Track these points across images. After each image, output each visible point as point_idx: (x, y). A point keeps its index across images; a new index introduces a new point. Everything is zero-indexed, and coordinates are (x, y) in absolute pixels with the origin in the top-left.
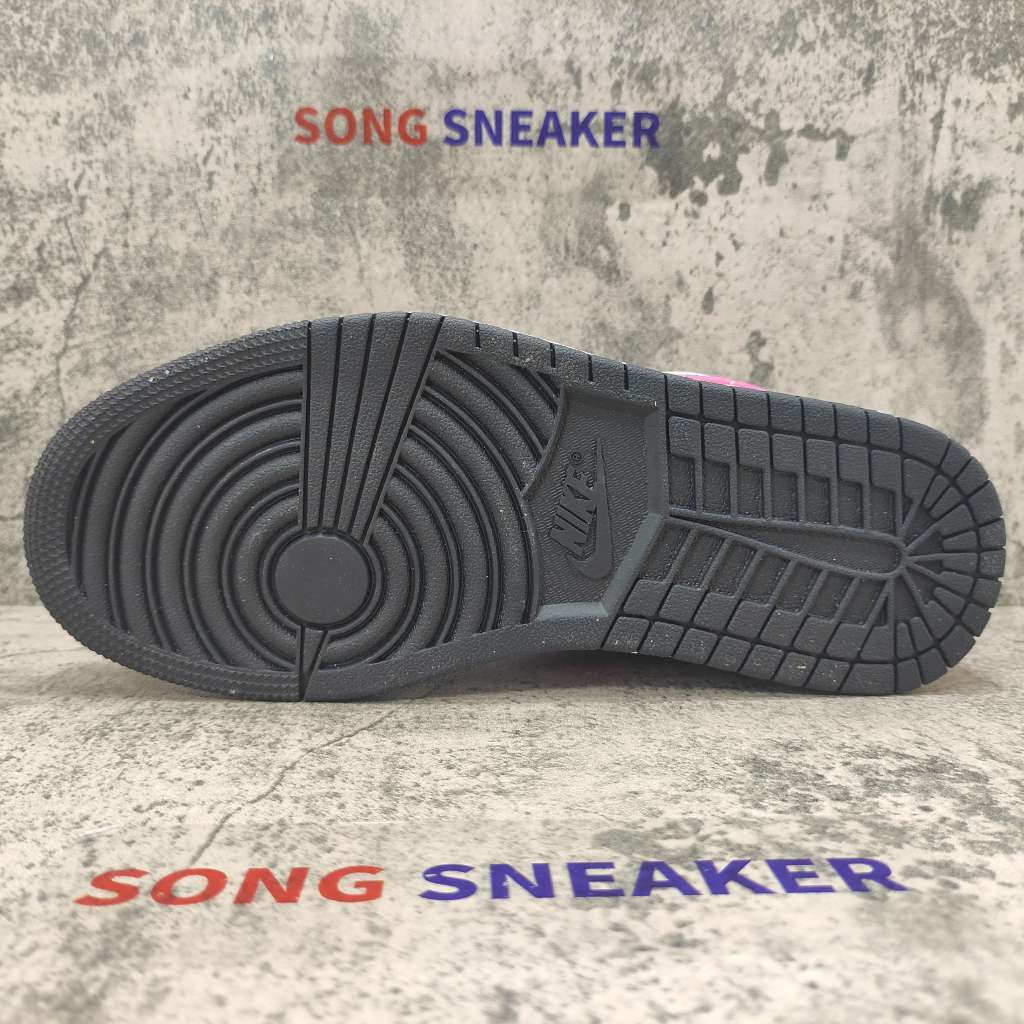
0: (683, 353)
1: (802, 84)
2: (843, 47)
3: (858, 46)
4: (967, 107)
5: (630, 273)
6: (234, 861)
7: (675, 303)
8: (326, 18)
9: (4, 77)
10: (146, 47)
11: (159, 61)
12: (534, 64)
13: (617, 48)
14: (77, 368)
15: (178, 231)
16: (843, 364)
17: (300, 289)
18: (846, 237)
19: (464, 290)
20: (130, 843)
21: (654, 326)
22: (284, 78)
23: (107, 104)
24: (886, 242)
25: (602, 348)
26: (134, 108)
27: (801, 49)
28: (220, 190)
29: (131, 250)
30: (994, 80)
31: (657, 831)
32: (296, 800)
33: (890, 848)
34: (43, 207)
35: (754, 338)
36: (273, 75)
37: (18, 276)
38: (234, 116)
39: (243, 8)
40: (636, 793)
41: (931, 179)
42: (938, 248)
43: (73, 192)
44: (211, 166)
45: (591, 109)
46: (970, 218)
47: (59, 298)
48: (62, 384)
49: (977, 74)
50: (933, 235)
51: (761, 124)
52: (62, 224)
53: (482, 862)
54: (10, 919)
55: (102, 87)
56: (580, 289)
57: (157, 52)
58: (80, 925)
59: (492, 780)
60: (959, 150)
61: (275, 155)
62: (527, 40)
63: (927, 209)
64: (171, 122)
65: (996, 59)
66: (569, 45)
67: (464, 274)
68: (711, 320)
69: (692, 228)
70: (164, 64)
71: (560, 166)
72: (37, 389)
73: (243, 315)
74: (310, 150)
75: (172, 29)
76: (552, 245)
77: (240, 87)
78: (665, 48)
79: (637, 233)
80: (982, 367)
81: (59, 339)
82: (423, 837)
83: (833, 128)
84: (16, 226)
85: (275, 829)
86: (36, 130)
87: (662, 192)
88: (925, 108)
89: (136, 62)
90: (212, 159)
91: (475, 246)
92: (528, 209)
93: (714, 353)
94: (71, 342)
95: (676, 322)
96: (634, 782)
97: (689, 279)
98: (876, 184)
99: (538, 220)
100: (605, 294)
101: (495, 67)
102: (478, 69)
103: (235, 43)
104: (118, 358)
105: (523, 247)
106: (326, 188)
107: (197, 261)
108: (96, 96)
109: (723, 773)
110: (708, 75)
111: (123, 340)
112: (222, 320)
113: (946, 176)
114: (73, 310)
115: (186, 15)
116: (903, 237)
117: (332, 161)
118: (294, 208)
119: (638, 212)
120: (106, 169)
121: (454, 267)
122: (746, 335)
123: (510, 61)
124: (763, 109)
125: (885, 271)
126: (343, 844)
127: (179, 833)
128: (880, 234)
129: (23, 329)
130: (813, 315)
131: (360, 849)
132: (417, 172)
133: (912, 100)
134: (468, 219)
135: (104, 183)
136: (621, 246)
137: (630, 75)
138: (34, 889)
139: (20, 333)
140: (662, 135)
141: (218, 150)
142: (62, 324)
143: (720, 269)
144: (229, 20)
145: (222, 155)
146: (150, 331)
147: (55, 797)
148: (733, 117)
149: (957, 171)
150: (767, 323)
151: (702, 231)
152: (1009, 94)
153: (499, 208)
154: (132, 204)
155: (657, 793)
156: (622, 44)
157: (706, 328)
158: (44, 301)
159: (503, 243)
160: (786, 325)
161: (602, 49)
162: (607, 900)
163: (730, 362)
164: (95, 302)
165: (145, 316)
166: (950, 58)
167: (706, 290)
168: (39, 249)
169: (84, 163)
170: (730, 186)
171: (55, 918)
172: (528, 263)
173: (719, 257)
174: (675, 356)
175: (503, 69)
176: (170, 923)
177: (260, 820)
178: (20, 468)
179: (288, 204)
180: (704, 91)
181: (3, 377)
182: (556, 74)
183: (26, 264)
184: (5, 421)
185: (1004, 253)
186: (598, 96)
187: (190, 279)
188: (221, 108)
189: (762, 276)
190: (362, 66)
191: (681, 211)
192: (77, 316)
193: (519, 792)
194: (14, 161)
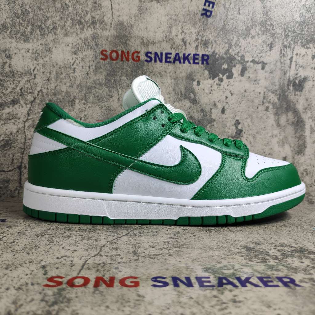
0: (215, 126)
1: (252, 47)
2: (263, 37)
3: (268, 37)
4: (300, 56)
5: (200, 101)
6: (91, 274)
7: (213, 111)
8: (111, 24)
9: (13, 38)
10: (57, 30)
11: (61, 35)
12: (172, 39)
13: (197, 35)
14: (30, 126)
15: (64, 85)
16: (263, 130)
17: (100, 103)
18: (264, 92)
20: (57, 268)
21: (206, 118)
22: (98, 41)
23: (44, 47)
24: (276, 94)
26: (52, 48)
27: (251, 37)
28: (77, 73)
29: (49, 90)
30: (307, 48)
31: (221, 268)
32: (107, 256)
33: (294, 274)
34: (23, 77)
35: (237, 122)
36: (95, 40)
37: (14, 97)
38: (82, 52)
39: (87, 20)
40: (212, 256)
41: (289, 76)
42: (291, 97)
43: (32, 72)
44: (75, 66)
45: (189, 52)
46: (301, 88)
47: (26, 104)
48: (25, 130)
49: (303, 46)
50: (290, 93)
51: (239, 59)
52: (28, 82)
53: (169, 276)
54: (23, 291)
55: (43, 42)
56: (185, 106)
57: (60, 32)
58: (46, 293)
59: (167, 251)
60: (297, 68)
61: (94, 64)
62: (171, 32)
63: (288, 85)
64: (63, 53)
65: (308, 42)
66: (183, 34)
68: (224, 116)
69: (218, 89)
70: (62, 36)
71: (179, 69)
72: (18, 131)
73: (82, 111)
74: (105, 62)
75: (65, 26)
76: (177, 93)
77: (85, 43)
78: (211, 36)
79: (203, 90)
80: (305, 132)
81: (25, 116)
82: (149, 268)
83: (260, 61)
84: (14, 82)
85: (102, 265)
86: (22, 54)
87: (210, 78)
88: (287, 56)
89: (54, 35)
90: (75, 64)
92: (170, 81)
93: (224, 126)
94: (29, 118)
95: (213, 116)
96: (211, 253)
97: (217, 104)
98: (273, 77)
99: (173, 85)
100: (192, 107)
101: (162, 40)
102: (156, 40)
103: (84, 30)
105: (168, 93)
106: (109, 74)
107: (69, 94)
108: (41, 44)
109: (238, 251)
110: (224, 44)
112: (76, 112)
113: (294, 76)
114: (30, 108)
115: (69, 22)
116: (281, 93)
117: (111, 65)
119: (203, 83)
120: (43, 66)
122: (234, 121)
123: (165, 38)
124: (240, 55)
125: (276, 103)
126: (124, 270)
127: (72, 265)
128: (274, 92)
129: (15, 113)
130: (254, 115)
131: (130, 271)
132: (137, 69)
133: (284, 53)
135: (42, 70)
136: (197, 93)
137: (201, 43)
138: (29, 282)
139: (13, 114)
140: (210, 61)
141: (77, 62)
142: (27, 112)
143: (227, 101)
144: (82, 23)
145: (78, 63)
147: (31, 254)
148: (231, 57)
149: (297, 74)
150: (241, 117)
151: (222, 90)
152: (312, 52)
154: (50, 77)
155: (219, 256)
156: (198, 34)
157: (222, 118)
158: (22, 105)
160: (246, 118)
161: (193, 36)
163: (230, 129)
164: (37, 106)
166: (295, 42)
167: (222, 107)
168: (21, 89)
169: (36, 64)
170: (230, 76)
171: (38, 291)
172: (169, 98)
173: (227, 97)
174: (213, 127)
176: (74, 293)
177: (97, 262)
178: (11, 156)
179: (98, 78)
180: (223, 49)
181: (7, 128)
182: (179, 42)
183: (17, 94)
184: (7, 141)
185: (311, 99)
186: (191, 49)
187: (67, 99)
188: (79, 49)
189: (239, 103)
190: (121, 38)
191: (215, 83)
192: (31, 110)
193: (175, 255)
194: (15, 63)
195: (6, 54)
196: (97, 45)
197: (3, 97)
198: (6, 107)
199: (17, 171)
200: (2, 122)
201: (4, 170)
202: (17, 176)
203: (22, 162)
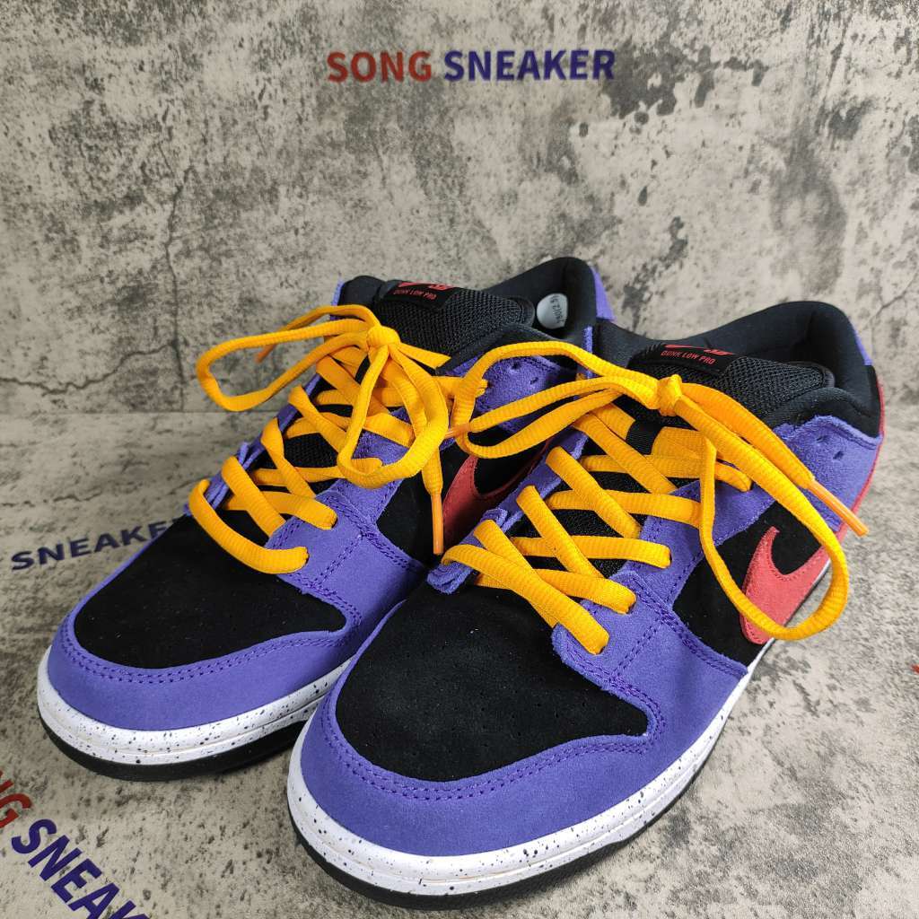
0: (621, 233)
1: (732, 23)
4: (862, 41)
5: (586, 177)
7: (618, 198)
9: (96, 33)
10: (205, 5)
11: (217, 16)
12: (516, 11)
14: (181, 253)
15: (245, 152)
16: (740, 240)
17: (339, 193)
18: (753, 146)
19: (461, 192)
21: (601, 215)
22: (317, 29)
23: (180, 54)
24: (783, 149)
25: (562, 231)
26: (201, 56)
28: (273, 119)
29: (211, 166)
30: (887, 17)
34: (140, 136)
35: (675, 223)
36: (308, 26)
37: (129, 188)
38: (280, 61)
41: (824, 100)
42: (822, 154)
43: (162, 123)
44: (266, 101)
46: (850, 129)
47: (162, 203)
48: (172, 264)
49: (875, 12)
50: (820, 144)
51: (695, 58)
52: (156, 149)
55: (174, 39)
56: (548, 189)
57: (214, 9)
60: (850, 76)
61: (315, 90)
63: (818, 124)
64: (231, 67)
67: (461, 180)
68: (644, 210)
69: (635, 141)
70: (221, 19)
71: (535, 95)
72: (154, 267)
73: (298, 213)
74: (341, 86)
76: (527, 157)
77: (283, 37)
79: (593, 148)
80: (842, 240)
81: (166, 233)
83: (752, 60)
84: (122, 151)
86: (127, 76)
87: (614, 114)
88: (828, 42)
89: (199, 18)
90: (266, 96)
91: (469, 159)
92: (510, 130)
93: (644, 233)
94: (174, 235)
95: (617, 212)
97: (630, 180)
98: (781, 105)
99: (518, 138)
100: (566, 193)
101: (488, 16)
102: (470, 18)
104: (210, 246)
105: (505, 159)
106: (355, 117)
107: (260, 174)
108: (170, 47)
110: (656, 18)
111: (212, 232)
113: (837, 97)
114: (173, 212)
116: (796, 145)
117: (358, 95)
118: (331, 132)
119: (595, 130)
120: (185, 105)
121: (453, 175)
122: (669, 221)
123: (498, 10)
124: (698, 46)
125: (779, 172)
128: (779, 143)
129: (138, 226)
130: (720, 205)
132: (424, 102)
133: (819, 36)
134: (464, 138)
135: (185, 116)
136: (580, 155)
137: (593, 20)
139: (136, 228)
140: (616, 69)
141: (270, 88)
142: (166, 222)
143: (654, 172)
145: (273, 93)
146: (231, 226)
148: (674, 54)
149: (845, 93)
150: (686, 211)
151: (643, 144)
152: (898, 29)
153: (487, 129)
154: (207, 132)
157: (640, 216)
158: (151, 206)
159: (490, 156)
160: (699, 213)
163: (656, 240)
164: (188, 206)
165: (227, 215)
167: (642, 189)
168: (143, 167)
169: (167, 101)
170: (667, 108)
172: (509, 171)
173: (654, 163)
174: (615, 236)
175: (492, 17)
178: (150, 320)
179: (326, 129)
180: (652, 31)
181: (129, 260)
182: (534, 20)
183: (134, 178)
184: (133, 288)
185: (872, 156)
186: (567, 37)
187: (257, 187)
188: (269, 55)
189: (685, 177)
190: (378, 17)
191: (627, 128)
192: (176, 216)
194: (114, 101)
195: (86, 79)
196: (315, 39)
197: (104, 190)
198: (115, 213)
199: (169, 352)
200: (114, 248)
201: (140, 350)
202: (171, 362)
203: (176, 333)
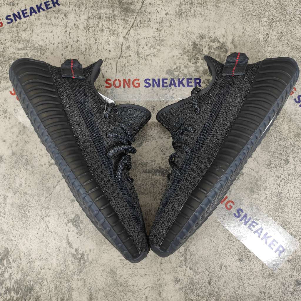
6: (121, 77)
20: (106, 71)
31: (175, 69)
32: (125, 58)
40: (174, 56)
53: (152, 78)
59: (153, 51)
82: (144, 70)
85: (124, 67)
96: (174, 52)
109: (188, 48)
126: (134, 72)
127: (112, 68)
131: (136, 74)
138: (99, 84)
147: (91, 56)
155: (177, 56)
162: (166, 88)
171: (104, 90)
177: (122, 64)
193: (157, 55)
